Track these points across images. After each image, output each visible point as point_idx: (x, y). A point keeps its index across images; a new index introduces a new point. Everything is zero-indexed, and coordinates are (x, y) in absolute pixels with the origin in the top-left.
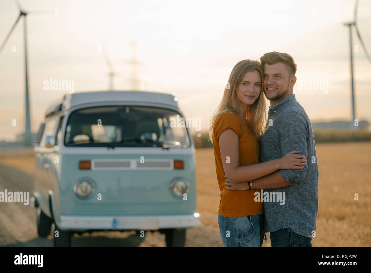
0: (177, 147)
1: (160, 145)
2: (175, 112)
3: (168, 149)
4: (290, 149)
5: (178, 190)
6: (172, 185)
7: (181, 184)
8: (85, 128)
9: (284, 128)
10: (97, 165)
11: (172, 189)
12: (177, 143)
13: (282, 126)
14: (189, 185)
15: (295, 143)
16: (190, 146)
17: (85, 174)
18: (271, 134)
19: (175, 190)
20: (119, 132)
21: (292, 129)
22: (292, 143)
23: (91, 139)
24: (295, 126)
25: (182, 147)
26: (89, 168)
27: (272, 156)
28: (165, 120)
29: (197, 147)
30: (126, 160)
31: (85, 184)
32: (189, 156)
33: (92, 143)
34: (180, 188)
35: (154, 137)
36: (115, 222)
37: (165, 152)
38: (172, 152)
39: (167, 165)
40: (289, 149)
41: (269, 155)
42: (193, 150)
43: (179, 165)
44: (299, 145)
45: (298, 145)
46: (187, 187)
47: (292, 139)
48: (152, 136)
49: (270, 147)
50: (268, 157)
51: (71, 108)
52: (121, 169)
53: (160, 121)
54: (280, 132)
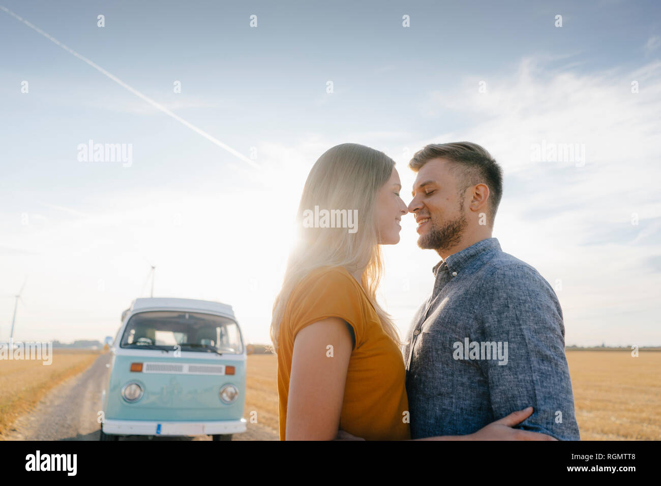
0: (231, 354)
1: (214, 350)
2: (232, 321)
3: (221, 354)
4: (527, 378)
5: (227, 395)
6: (222, 390)
7: (230, 389)
8: (149, 332)
9: (500, 313)
10: (149, 368)
11: (221, 394)
12: (232, 350)
13: (494, 305)
14: (237, 390)
15: (543, 360)
16: (242, 353)
17: (135, 376)
18: (454, 327)
19: (224, 395)
20: (186, 338)
21: (529, 317)
22: (534, 359)
23: (154, 342)
24: (538, 308)
25: (235, 354)
26: (140, 371)
27: (452, 393)
28: (223, 329)
29: (249, 353)
30: (179, 364)
31: (134, 387)
32: (241, 362)
33: (153, 346)
34: (229, 394)
35: (212, 343)
36: (159, 427)
37: (218, 357)
38: (224, 357)
39: (219, 370)
40: (521, 377)
41: (443, 390)
42: (245, 356)
43: (230, 370)
44: (554, 366)
45: (552, 368)
46: (236, 393)
47: (531, 347)
48: (210, 343)
49: (447, 365)
50: (439, 395)
51: (134, 311)
52: (173, 372)
53: (218, 330)
54: (487, 325)
